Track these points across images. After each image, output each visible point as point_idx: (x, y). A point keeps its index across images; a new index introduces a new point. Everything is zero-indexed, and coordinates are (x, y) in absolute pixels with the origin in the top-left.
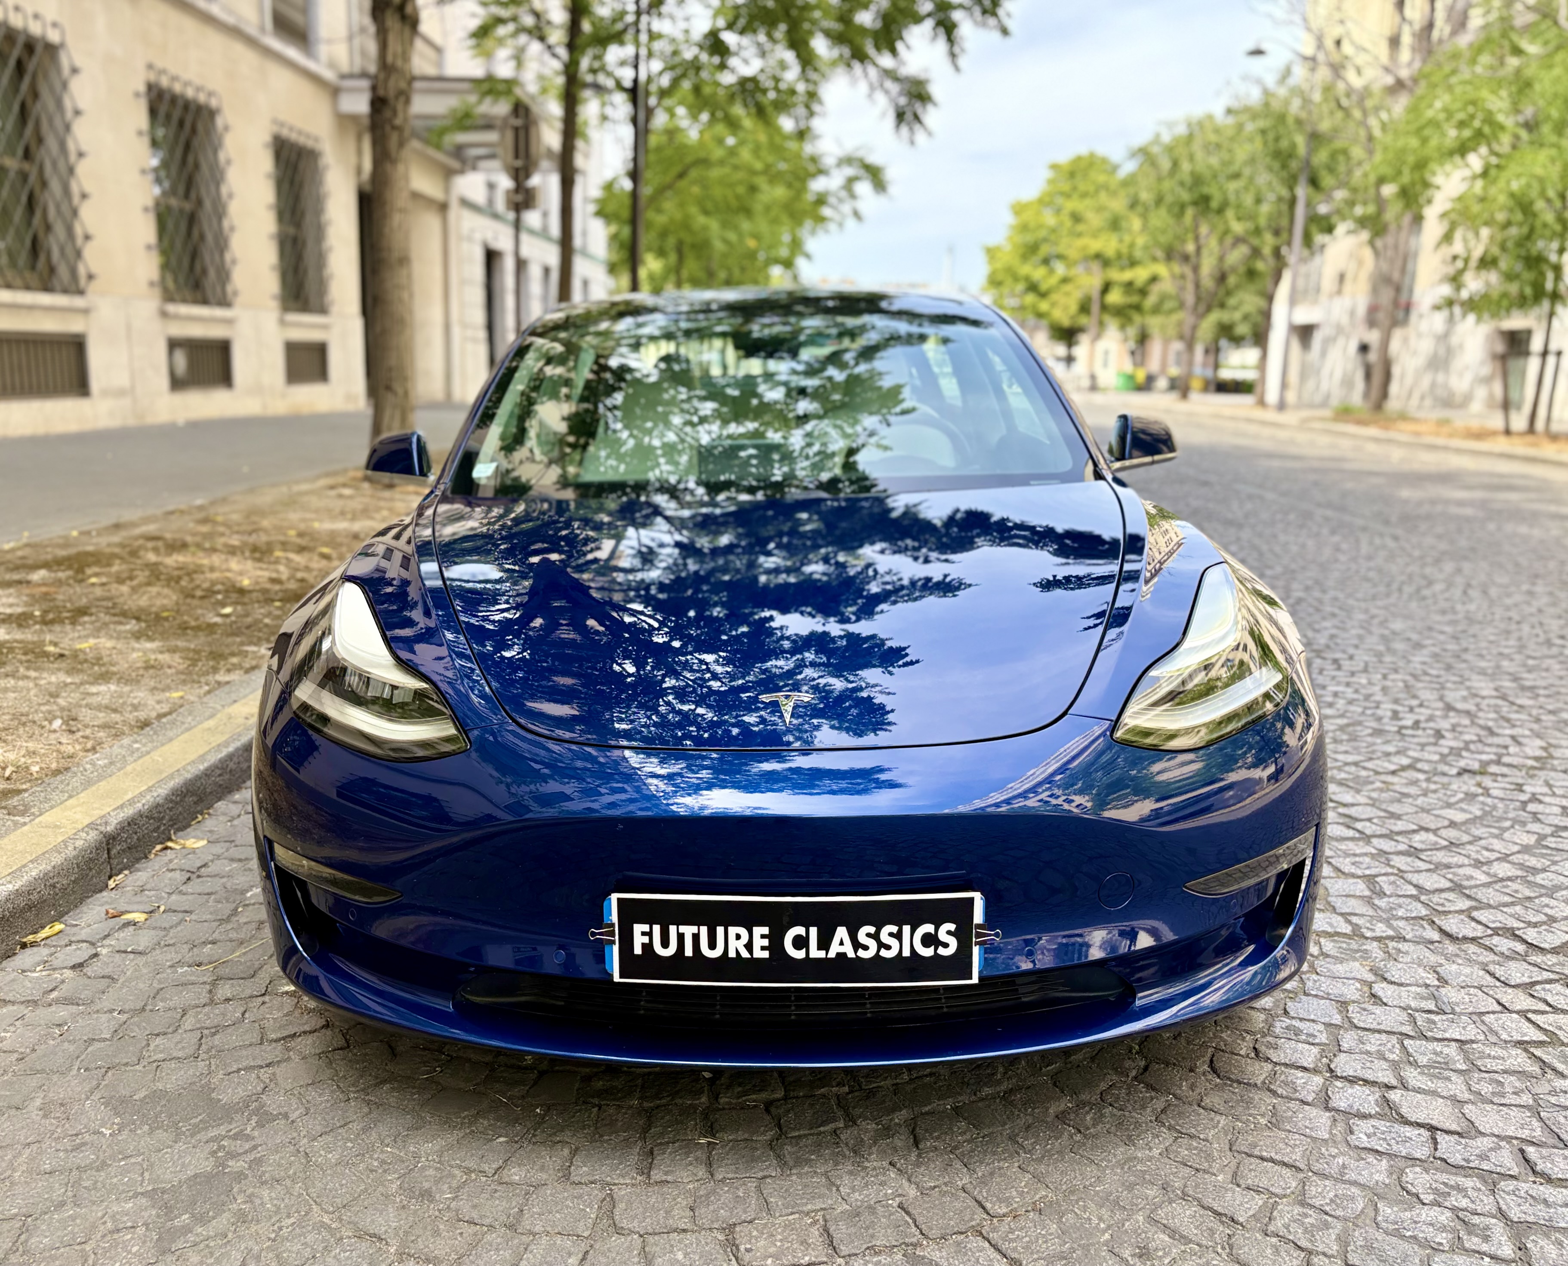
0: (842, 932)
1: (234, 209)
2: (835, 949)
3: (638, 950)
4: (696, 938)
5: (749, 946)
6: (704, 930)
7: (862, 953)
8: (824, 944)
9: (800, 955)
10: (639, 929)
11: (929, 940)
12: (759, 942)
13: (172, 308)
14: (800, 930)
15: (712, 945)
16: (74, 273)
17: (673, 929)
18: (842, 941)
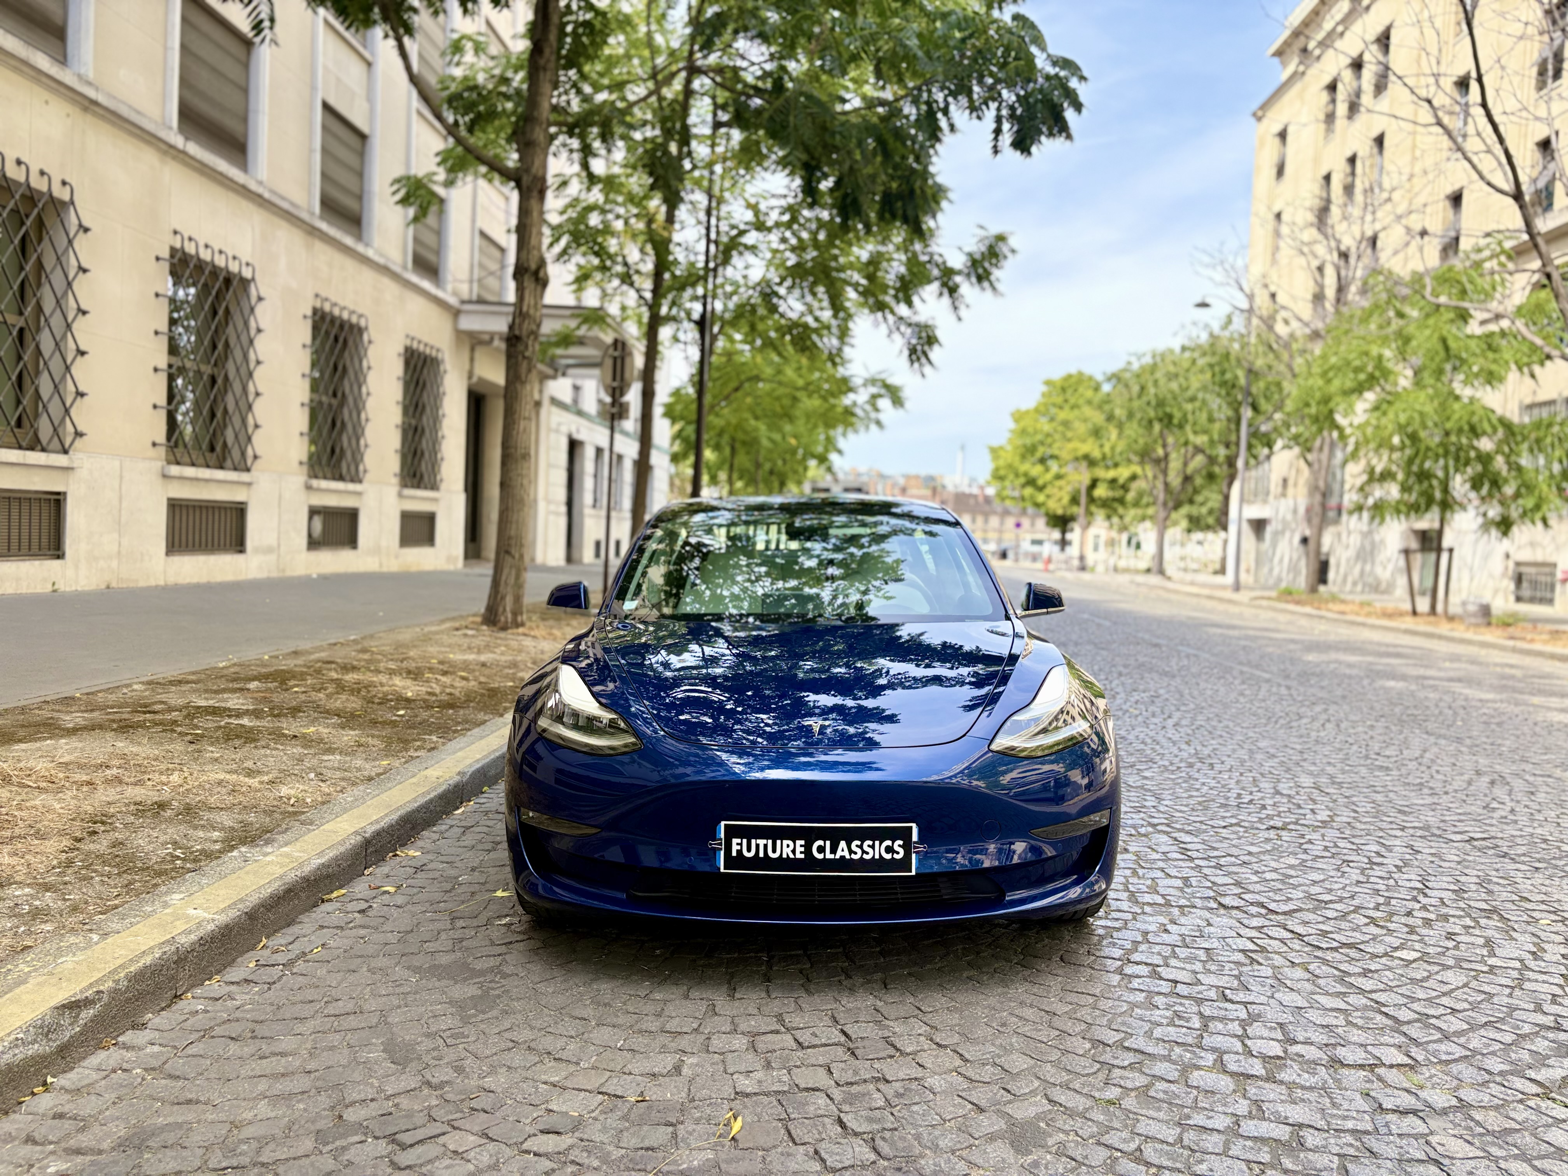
0: (843, 844)
1: (371, 405)
2: (839, 854)
3: (734, 854)
4: (766, 846)
5: (794, 851)
6: (770, 842)
7: (853, 856)
8: (834, 851)
9: (820, 856)
10: (735, 841)
11: (889, 850)
12: (799, 849)
13: (315, 483)
14: (820, 843)
15: (774, 851)
16: (243, 454)
17: (753, 841)
18: (842, 850)
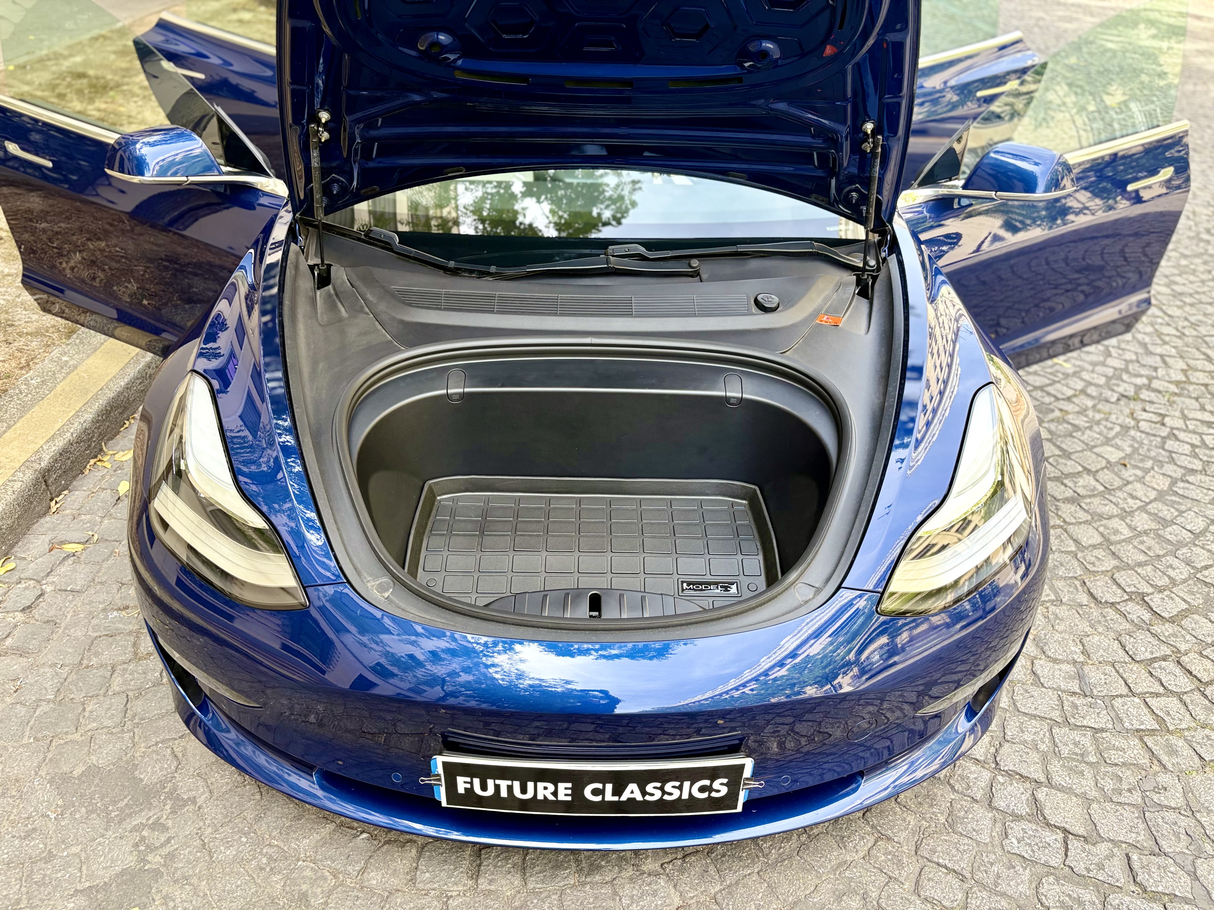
0: (633, 787)
2: (626, 796)
3: (461, 792)
5: (555, 794)
6: (517, 783)
7: (648, 798)
8: (617, 792)
9: (596, 799)
10: (462, 779)
11: (705, 789)
12: (563, 792)
14: (598, 785)
15: (524, 790)
17: (490, 781)
18: (632, 791)
